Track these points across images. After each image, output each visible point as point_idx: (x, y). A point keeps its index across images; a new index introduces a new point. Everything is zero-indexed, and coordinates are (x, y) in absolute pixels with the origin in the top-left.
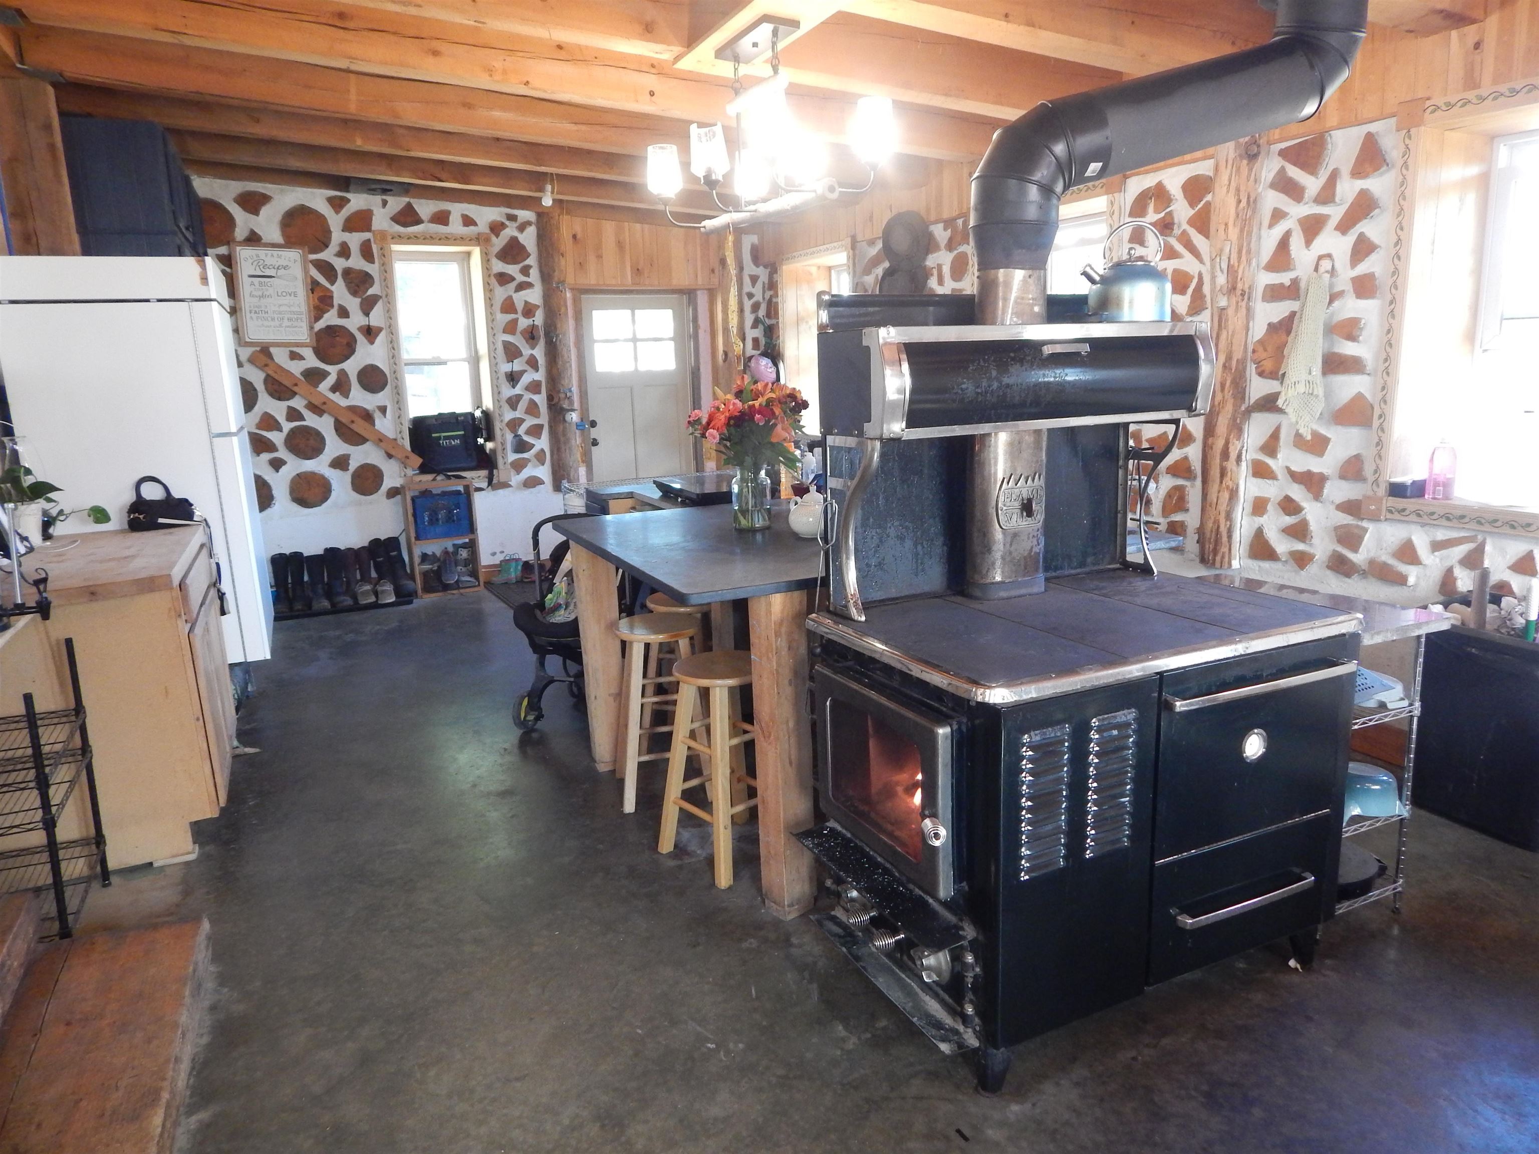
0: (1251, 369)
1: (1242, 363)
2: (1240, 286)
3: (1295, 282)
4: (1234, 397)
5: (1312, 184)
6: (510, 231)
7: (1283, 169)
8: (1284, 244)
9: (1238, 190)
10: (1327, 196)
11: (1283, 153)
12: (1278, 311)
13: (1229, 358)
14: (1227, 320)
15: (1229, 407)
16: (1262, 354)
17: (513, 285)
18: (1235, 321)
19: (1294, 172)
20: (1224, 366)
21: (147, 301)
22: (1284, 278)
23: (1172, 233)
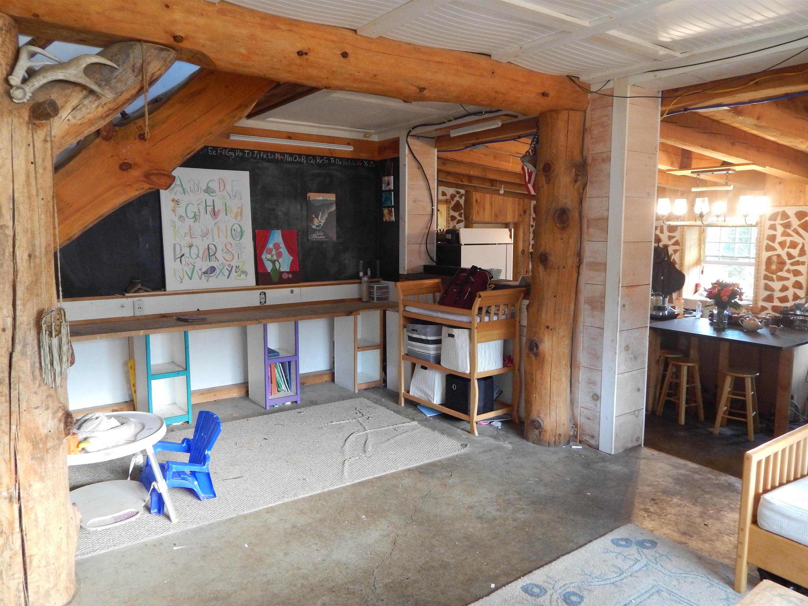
6: (457, 198)
17: (456, 221)
23: (789, 228)
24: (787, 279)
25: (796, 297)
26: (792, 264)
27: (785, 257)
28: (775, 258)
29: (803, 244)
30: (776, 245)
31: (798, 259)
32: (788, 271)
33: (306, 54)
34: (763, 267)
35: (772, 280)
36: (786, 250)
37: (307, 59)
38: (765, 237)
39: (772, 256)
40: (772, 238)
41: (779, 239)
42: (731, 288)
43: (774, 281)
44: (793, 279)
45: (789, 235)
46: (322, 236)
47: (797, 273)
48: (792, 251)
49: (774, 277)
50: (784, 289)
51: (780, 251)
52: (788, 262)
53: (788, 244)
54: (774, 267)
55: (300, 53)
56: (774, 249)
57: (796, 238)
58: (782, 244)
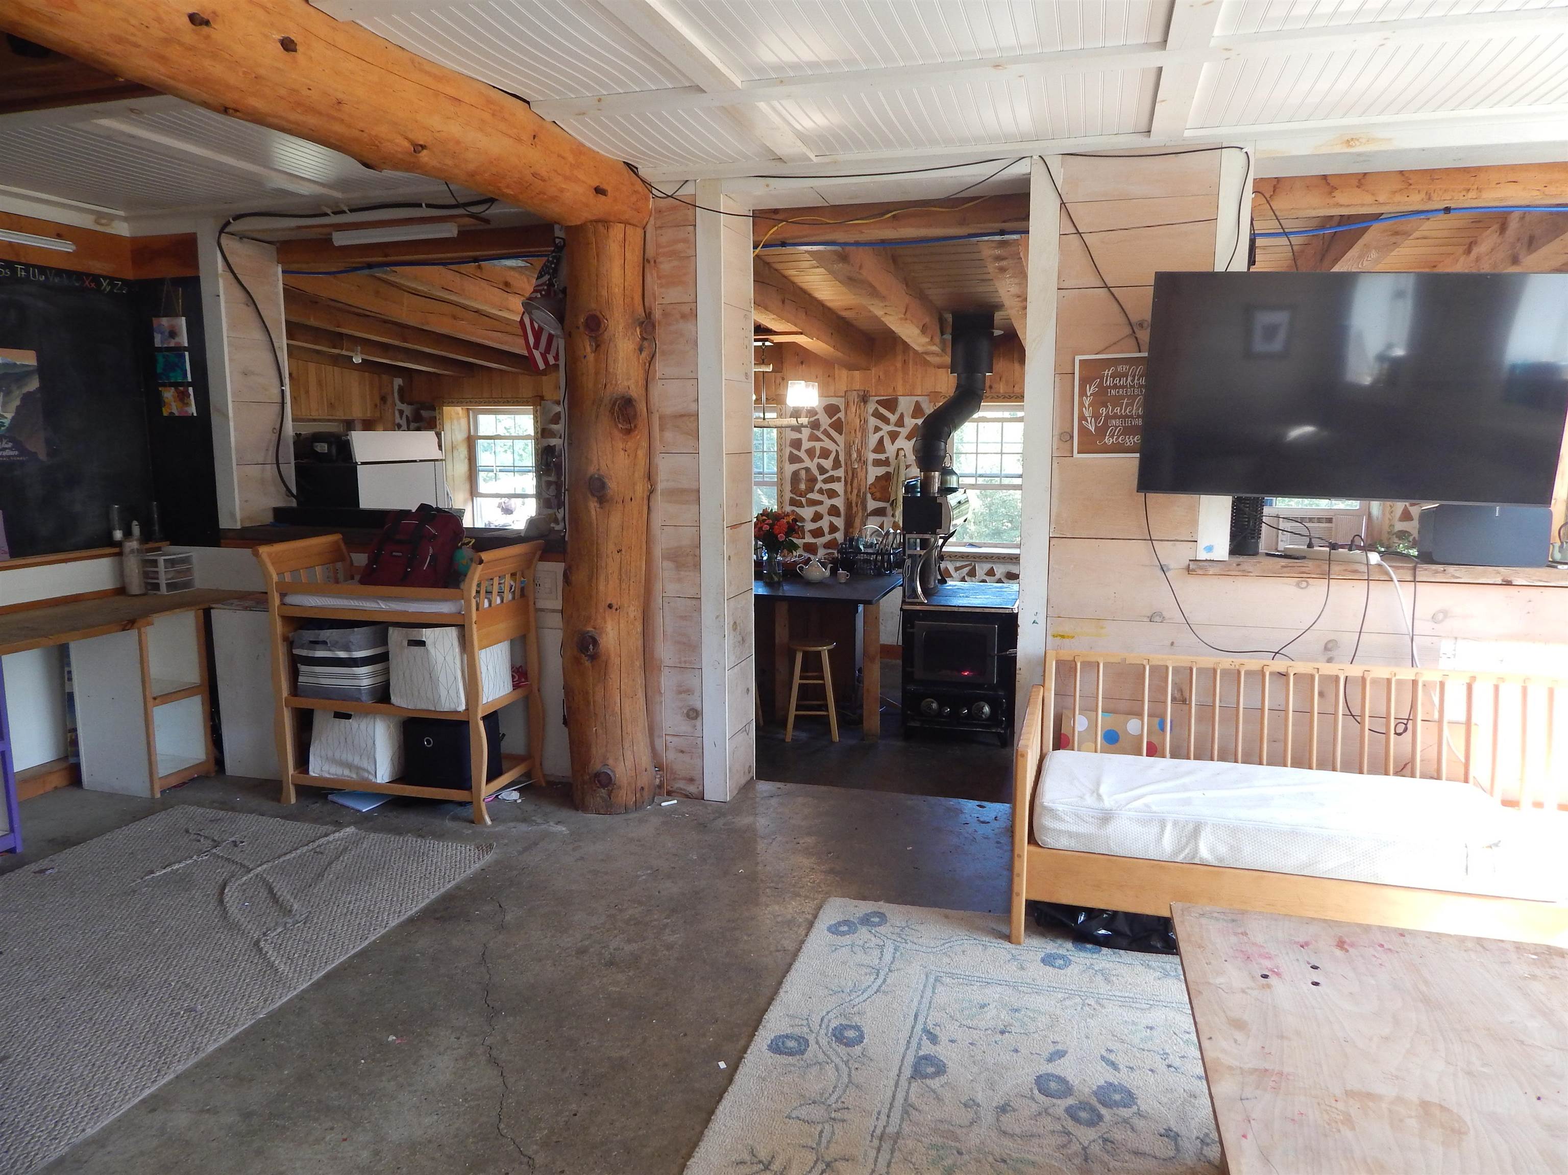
0: (869, 496)
1: (865, 494)
2: (862, 459)
3: (887, 458)
4: (862, 510)
5: (893, 418)
7: (877, 409)
8: (881, 440)
9: (860, 416)
10: (900, 423)
11: (878, 402)
12: (881, 471)
13: (859, 491)
14: (857, 474)
15: (860, 514)
16: (874, 490)
18: (861, 475)
19: (882, 410)
20: (857, 495)
21: (415, 461)
22: (882, 457)
23: (818, 430)
24: (821, 503)
25: (833, 529)
26: (825, 481)
27: (816, 472)
28: (803, 474)
29: (837, 451)
30: (802, 454)
31: (831, 473)
32: (821, 491)
33: (207, 23)
34: (788, 487)
35: (800, 505)
36: (816, 460)
37: (207, 37)
38: (788, 443)
39: (799, 469)
40: (797, 444)
41: (806, 445)
42: (785, 521)
43: (804, 507)
44: (828, 502)
45: (819, 440)
46: (10, 449)
47: (832, 494)
48: (822, 462)
49: (803, 500)
50: (817, 517)
51: (808, 463)
52: (820, 478)
53: (818, 453)
54: (803, 486)
55: (194, 19)
56: (800, 460)
57: (828, 444)
58: (811, 453)
